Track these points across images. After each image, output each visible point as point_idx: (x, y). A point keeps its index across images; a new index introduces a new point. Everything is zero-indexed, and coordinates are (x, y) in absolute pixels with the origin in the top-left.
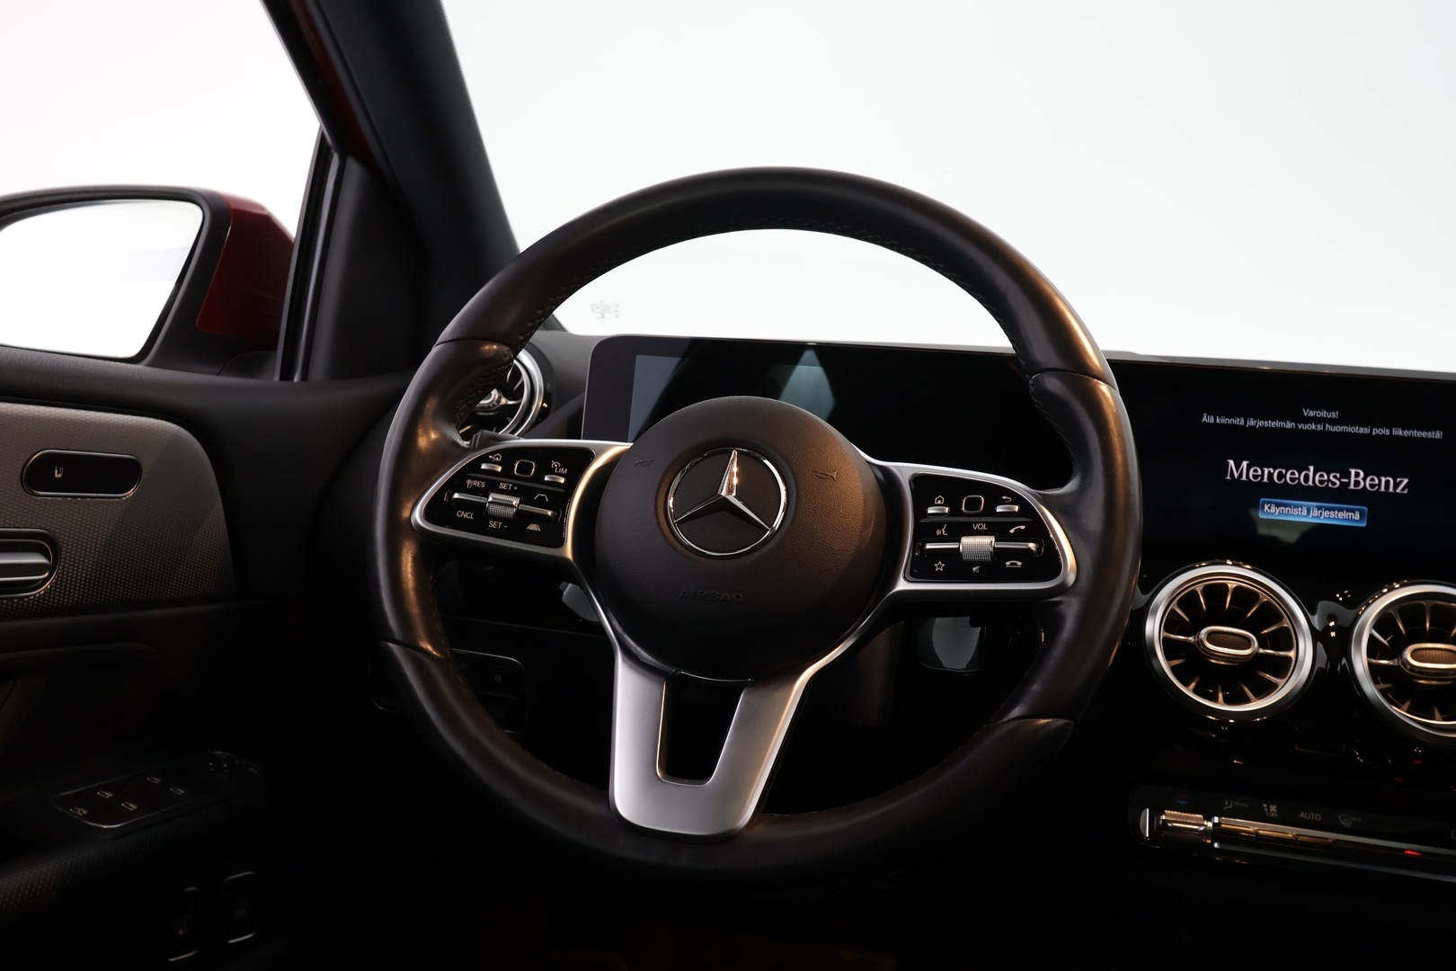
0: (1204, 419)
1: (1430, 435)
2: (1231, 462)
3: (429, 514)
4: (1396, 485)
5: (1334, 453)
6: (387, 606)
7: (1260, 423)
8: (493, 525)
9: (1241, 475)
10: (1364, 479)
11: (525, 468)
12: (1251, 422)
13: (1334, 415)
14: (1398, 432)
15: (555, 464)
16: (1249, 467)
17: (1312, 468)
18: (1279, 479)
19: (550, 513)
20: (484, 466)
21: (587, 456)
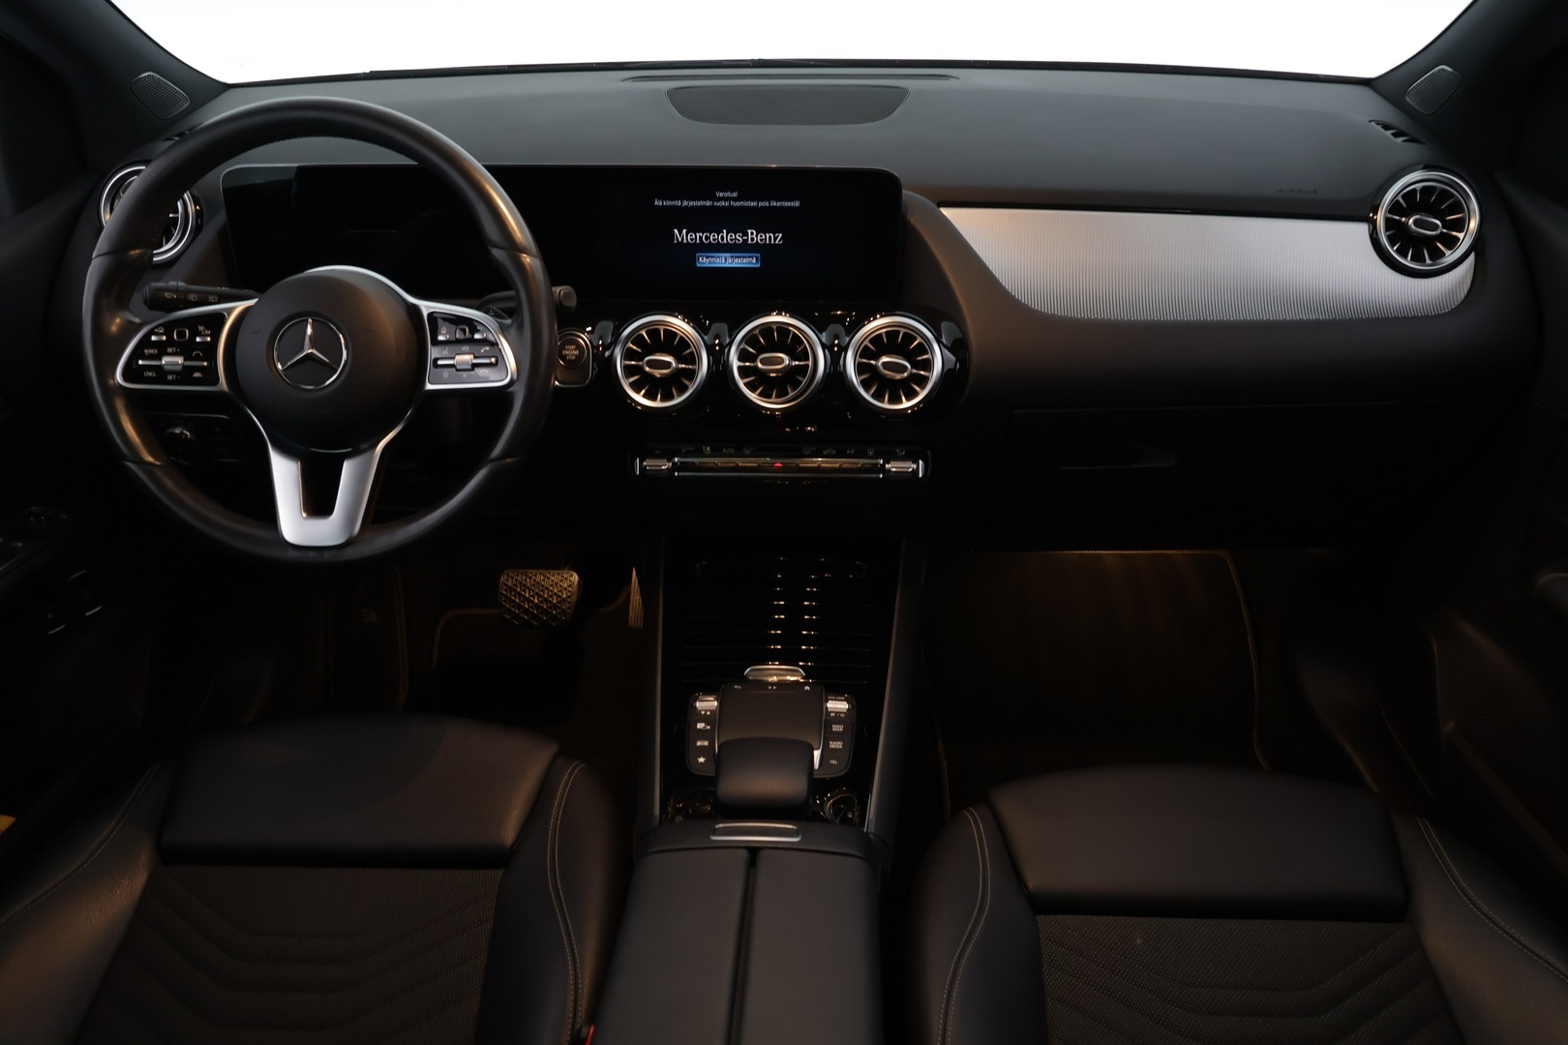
0: (656, 203)
1: (792, 204)
2: (676, 231)
3: (125, 375)
4: (775, 239)
5: (737, 220)
6: (118, 440)
7: (691, 203)
8: (170, 377)
9: (683, 239)
10: (757, 236)
11: (181, 334)
12: (685, 203)
13: (735, 195)
14: (774, 204)
15: (201, 328)
16: (687, 234)
17: (725, 231)
18: (706, 240)
19: (205, 364)
20: (153, 338)
21: (218, 319)
